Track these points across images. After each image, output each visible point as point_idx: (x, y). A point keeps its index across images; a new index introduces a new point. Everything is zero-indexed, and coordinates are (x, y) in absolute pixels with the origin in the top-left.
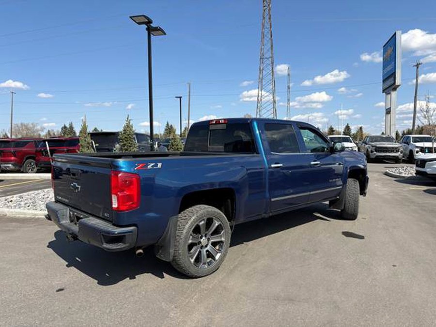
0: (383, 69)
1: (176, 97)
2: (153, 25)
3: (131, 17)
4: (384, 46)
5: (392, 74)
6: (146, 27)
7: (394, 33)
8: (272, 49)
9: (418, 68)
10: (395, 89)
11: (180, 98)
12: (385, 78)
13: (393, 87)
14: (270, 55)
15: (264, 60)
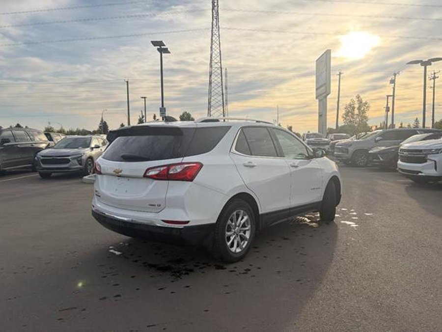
1: (142, 98)
2: (165, 47)
4: (317, 60)
5: (324, 84)
6: (159, 47)
7: (325, 51)
9: (340, 77)
10: (326, 97)
11: (145, 98)
12: (318, 87)
14: (219, 59)
15: (213, 64)
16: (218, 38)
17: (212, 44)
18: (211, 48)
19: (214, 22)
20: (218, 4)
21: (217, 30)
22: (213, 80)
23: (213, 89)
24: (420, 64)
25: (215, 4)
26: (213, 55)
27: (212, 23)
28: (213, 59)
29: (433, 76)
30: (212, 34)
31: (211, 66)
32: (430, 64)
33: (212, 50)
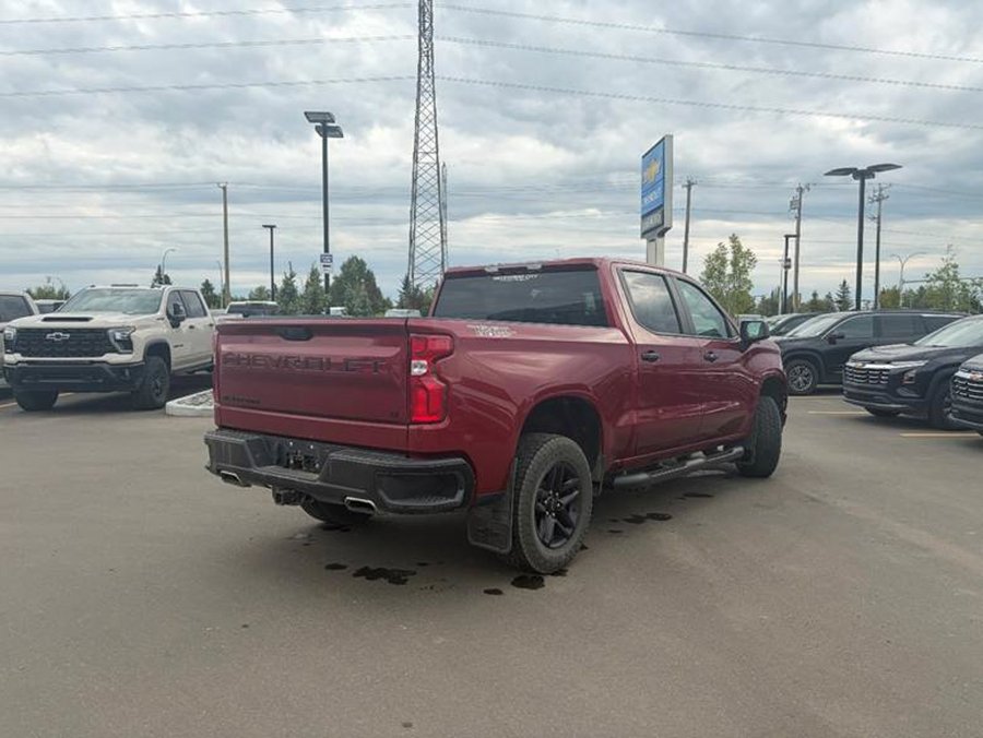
0: (643, 197)
2: (330, 124)
3: (306, 113)
4: (644, 156)
5: (659, 208)
8: (436, 135)
10: (662, 234)
11: (272, 227)
12: (646, 212)
13: (659, 230)
14: (434, 145)
15: (419, 155)
16: (431, 99)
17: (418, 113)
18: (417, 118)
19: (423, 64)
20: (431, 25)
21: (430, 81)
22: (420, 191)
23: (419, 210)
24: (851, 175)
25: (427, 25)
26: (421, 135)
27: (419, 65)
28: (420, 145)
29: (877, 194)
30: (419, 89)
31: (416, 160)
32: (874, 176)
33: (417, 124)
